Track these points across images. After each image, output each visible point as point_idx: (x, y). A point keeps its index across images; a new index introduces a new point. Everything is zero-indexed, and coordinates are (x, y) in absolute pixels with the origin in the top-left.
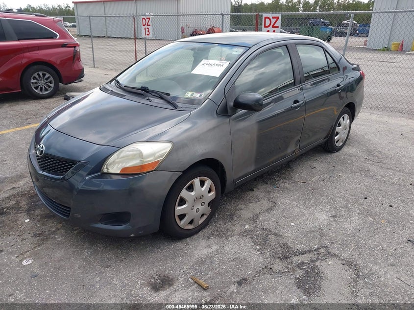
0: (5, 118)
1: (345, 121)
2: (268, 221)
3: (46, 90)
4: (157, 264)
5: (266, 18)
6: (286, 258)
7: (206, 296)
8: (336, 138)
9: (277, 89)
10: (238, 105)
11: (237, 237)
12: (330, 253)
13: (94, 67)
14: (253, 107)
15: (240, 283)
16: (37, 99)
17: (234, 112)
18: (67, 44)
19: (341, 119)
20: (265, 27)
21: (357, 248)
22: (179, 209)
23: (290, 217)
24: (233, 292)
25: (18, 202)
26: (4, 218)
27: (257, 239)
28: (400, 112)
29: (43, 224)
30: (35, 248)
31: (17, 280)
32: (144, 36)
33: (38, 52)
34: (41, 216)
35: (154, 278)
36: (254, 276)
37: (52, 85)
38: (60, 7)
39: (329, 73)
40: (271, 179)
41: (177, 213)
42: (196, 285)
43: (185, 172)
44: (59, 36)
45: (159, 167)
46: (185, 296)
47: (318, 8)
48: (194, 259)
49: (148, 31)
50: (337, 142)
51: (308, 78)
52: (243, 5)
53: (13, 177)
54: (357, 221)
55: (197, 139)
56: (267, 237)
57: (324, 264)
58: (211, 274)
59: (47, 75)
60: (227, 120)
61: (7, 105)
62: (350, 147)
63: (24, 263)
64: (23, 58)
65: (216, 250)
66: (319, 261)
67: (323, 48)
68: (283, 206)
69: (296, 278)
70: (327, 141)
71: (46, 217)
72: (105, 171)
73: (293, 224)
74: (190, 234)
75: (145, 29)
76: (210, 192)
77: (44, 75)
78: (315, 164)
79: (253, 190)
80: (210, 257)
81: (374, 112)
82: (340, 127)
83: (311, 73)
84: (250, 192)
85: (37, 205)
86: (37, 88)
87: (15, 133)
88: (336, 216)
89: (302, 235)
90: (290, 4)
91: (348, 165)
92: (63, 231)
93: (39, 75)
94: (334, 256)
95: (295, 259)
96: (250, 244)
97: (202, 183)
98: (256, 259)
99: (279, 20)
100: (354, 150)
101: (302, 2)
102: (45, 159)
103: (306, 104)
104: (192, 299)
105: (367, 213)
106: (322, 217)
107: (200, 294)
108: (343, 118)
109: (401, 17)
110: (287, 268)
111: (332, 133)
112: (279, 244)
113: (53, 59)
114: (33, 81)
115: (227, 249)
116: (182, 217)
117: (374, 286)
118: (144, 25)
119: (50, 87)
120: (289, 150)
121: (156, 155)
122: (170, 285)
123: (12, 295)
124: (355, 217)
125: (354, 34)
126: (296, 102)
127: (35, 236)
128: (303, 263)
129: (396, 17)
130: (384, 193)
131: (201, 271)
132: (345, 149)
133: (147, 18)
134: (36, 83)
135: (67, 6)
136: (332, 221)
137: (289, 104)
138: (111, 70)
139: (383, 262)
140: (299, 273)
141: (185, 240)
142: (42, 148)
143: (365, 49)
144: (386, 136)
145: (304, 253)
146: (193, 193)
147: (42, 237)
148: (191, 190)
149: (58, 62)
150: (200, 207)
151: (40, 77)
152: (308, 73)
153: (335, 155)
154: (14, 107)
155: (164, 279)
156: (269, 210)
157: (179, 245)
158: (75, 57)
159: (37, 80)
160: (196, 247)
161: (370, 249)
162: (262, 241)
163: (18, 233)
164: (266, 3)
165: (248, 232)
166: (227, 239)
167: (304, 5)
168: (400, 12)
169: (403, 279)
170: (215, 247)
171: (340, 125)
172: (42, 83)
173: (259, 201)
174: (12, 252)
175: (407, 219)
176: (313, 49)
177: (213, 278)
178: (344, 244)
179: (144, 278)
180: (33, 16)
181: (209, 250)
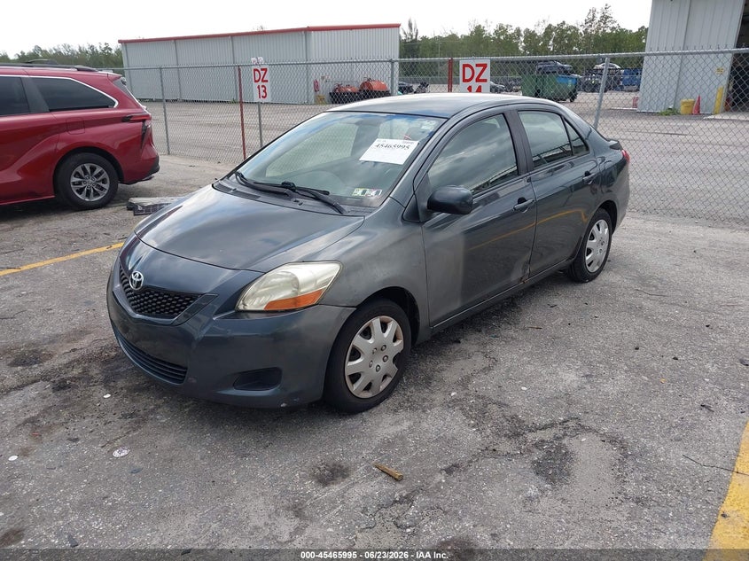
0: (33, 243)
1: (601, 230)
2: (486, 385)
3: (96, 194)
4: (320, 450)
5: (465, 66)
6: (518, 435)
7: (400, 490)
8: (587, 258)
9: (487, 183)
10: (435, 206)
11: (440, 408)
12: (583, 427)
13: (169, 154)
14: (458, 208)
15: (449, 471)
16: (82, 210)
17: (429, 217)
18: (131, 117)
19: (595, 227)
20: (465, 80)
21: (624, 418)
22: (351, 366)
23: (520, 379)
24: (440, 482)
25: (85, 371)
26: (68, 393)
27: (470, 410)
28: (693, 216)
29: (133, 401)
30: (128, 433)
31: (110, 478)
32: (256, 99)
33: (82, 131)
34: (128, 389)
35: (319, 468)
36: (471, 461)
37: (106, 186)
38: (92, 50)
39: (573, 155)
40: (486, 325)
41: (348, 372)
42: (384, 475)
43: (360, 307)
44: (117, 103)
45: (323, 299)
46: (369, 490)
47: (551, 42)
48: (376, 441)
49: (264, 91)
50: (589, 265)
51: (538, 163)
52: (419, 39)
53: (69, 334)
54: (623, 382)
55: (376, 258)
56: (486, 407)
57: (574, 441)
58: (404, 459)
59: (99, 170)
60: (419, 229)
61: (31, 222)
62: (612, 273)
63: (116, 454)
64: (58, 141)
65: (409, 428)
66: (567, 438)
67: (560, 115)
68: (508, 364)
69: (534, 462)
70: (574, 262)
71: (135, 390)
72: (241, 307)
73: (524, 388)
74: (367, 405)
75: (259, 87)
76: (395, 340)
77: (93, 169)
78: (555, 301)
79: (459, 342)
80: (401, 438)
81: (651, 217)
82: (594, 241)
83: (543, 156)
84: (455, 345)
85: (117, 374)
86: (80, 191)
87: (57, 265)
88: (591, 376)
89: (539, 403)
90: (502, 38)
91: (608, 301)
92: (166, 409)
93: (84, 169)
94: (590, 430)
95: (530, 436)
96: (460, 417)
97: (384, 326)
98: (470, 437)
99: (488, 70)
100: (618, 277)
101: (522, 33)
102: (143, 295)
103: (536, 204)
104: (380, 494)
105: (640, 369)
106: (570, 378)
107: (391, 487)
108: (598, 226)
109: (693, 61)
110: (520, 449)
111: (581, 250)
112: (504, 416)
113: (106, 142)
114: (74, 179)
115: (425, 425)
116: (355, 377)
117: (649, 468)
118: (256, 81)
119: (102, 189)
120: (515, 277)
121: (318, 281)
122: (344, 477)
123: (107, 497)
124: (621, 377)
125: (615, 87)
126: (521, 200)
127: (125, 416)
128: (543, 441)
129: (685, 62)
130: (665, 340)
131: (389, 457)
132: (603, 277)
133: (262, 70)
134: (80, 183)
135: (106, 48)
136: (586, 384)
137: (512, 204)
138: (200, 158)
139: (663, 436)
140: (537, 455)
141: (359, 415)
142: (140, 277)
143: (635, 113)
144: (669, 254)
145: (545, 428)
146: (371, 341)
147: (136, 419)
148: (368, 336)
149: (116, 146)
150: (381, 363)
151: (85, 172)
152: (538, 155)
153: (587, 286)
154: (44, 224)
155: (335, 469)
156: (488, 369)
157: (351, 422)
158: (144, 138)
159: (81, 177)
160: (378, 424)
161: (643, 419)
162: (479, 413)
163: (96, 414)
164: (459, 36)
165: (455, 401)
166: (424, 411)
167: (526, 37)
168: (691, 54)
169: (693, 458)
170: (406, 424)
171: (592, 237)
172: (90, 182)
173: (470, 357)
174: (93, 441)
175: (701, 377)
176: (546, 117)
177: (408, 465)
178: (604, 414)
179: (304, 468)
180: (73, 71)
181: (399, 428)
